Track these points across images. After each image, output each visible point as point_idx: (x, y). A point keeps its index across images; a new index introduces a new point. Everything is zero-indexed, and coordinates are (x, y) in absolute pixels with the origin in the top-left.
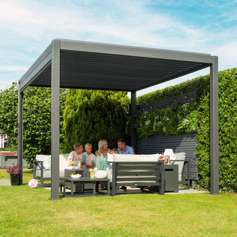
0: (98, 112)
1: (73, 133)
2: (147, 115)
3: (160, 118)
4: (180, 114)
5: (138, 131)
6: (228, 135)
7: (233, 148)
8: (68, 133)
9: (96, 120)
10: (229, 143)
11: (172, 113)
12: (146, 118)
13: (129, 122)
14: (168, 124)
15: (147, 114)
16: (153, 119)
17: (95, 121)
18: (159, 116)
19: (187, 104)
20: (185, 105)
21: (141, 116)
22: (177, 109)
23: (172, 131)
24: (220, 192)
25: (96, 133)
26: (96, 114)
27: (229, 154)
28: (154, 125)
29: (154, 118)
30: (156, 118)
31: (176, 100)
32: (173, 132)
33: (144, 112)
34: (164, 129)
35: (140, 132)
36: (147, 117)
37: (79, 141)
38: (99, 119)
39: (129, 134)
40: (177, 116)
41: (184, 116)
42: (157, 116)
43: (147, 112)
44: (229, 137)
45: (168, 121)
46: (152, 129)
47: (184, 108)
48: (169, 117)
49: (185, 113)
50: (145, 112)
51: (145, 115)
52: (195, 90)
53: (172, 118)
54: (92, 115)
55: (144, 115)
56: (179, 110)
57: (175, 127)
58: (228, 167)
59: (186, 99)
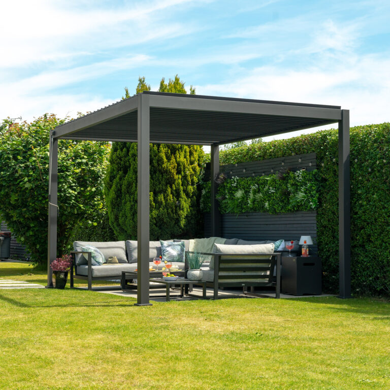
0: (162, 176)
1: (121, 207)
2: (237, 182)
3: (260, 188)
4: (292, 185)
5: (223, 206)
6: (363, 218)
7: (369, 235)
8: (114, 208)
9: (159, 188)
10: (364, 228)
11: (278, 182)
12: (236, 187)
13: (207, 190)
14: (272, 198)
15: (237, 180)
16: (247, 188)
17: (157, 189)
18: (258, 185)
19: (303, 171)
20: (300, 173)
21: (228, 183)
22: (287, 176)
23: (280, 208)
24: (352, 294)
25: (160, 207)
26: (158, 179)
27: (365, 244)
28: (250, 198)
29: (249, 188)
30: (253, 187)
31: (284, 163)
32: (281, 210)
33: (233, 177)
34: (267, 204)
35: (226, 207)
36: (238, 185)
37: (133, 220)
38: (164, 187)
39: (206, 209)
40: (287, 187)
41: (299, 188)
42: (254, 185)
43: (238, 178)
44: (365, 221)
45: (273, 193)
46: (247, 203)
47: (298, 176)
48: (275, 188)
49: (299, 184)
50: (235, 177)
51: (235, 182)
52: (313, 151)
53: (278, 189)
54: (153, 180)
55: (233, 182)
56: (290, 179)
57: (283, 202)
58: (362, 260)
59: (301, 163)
